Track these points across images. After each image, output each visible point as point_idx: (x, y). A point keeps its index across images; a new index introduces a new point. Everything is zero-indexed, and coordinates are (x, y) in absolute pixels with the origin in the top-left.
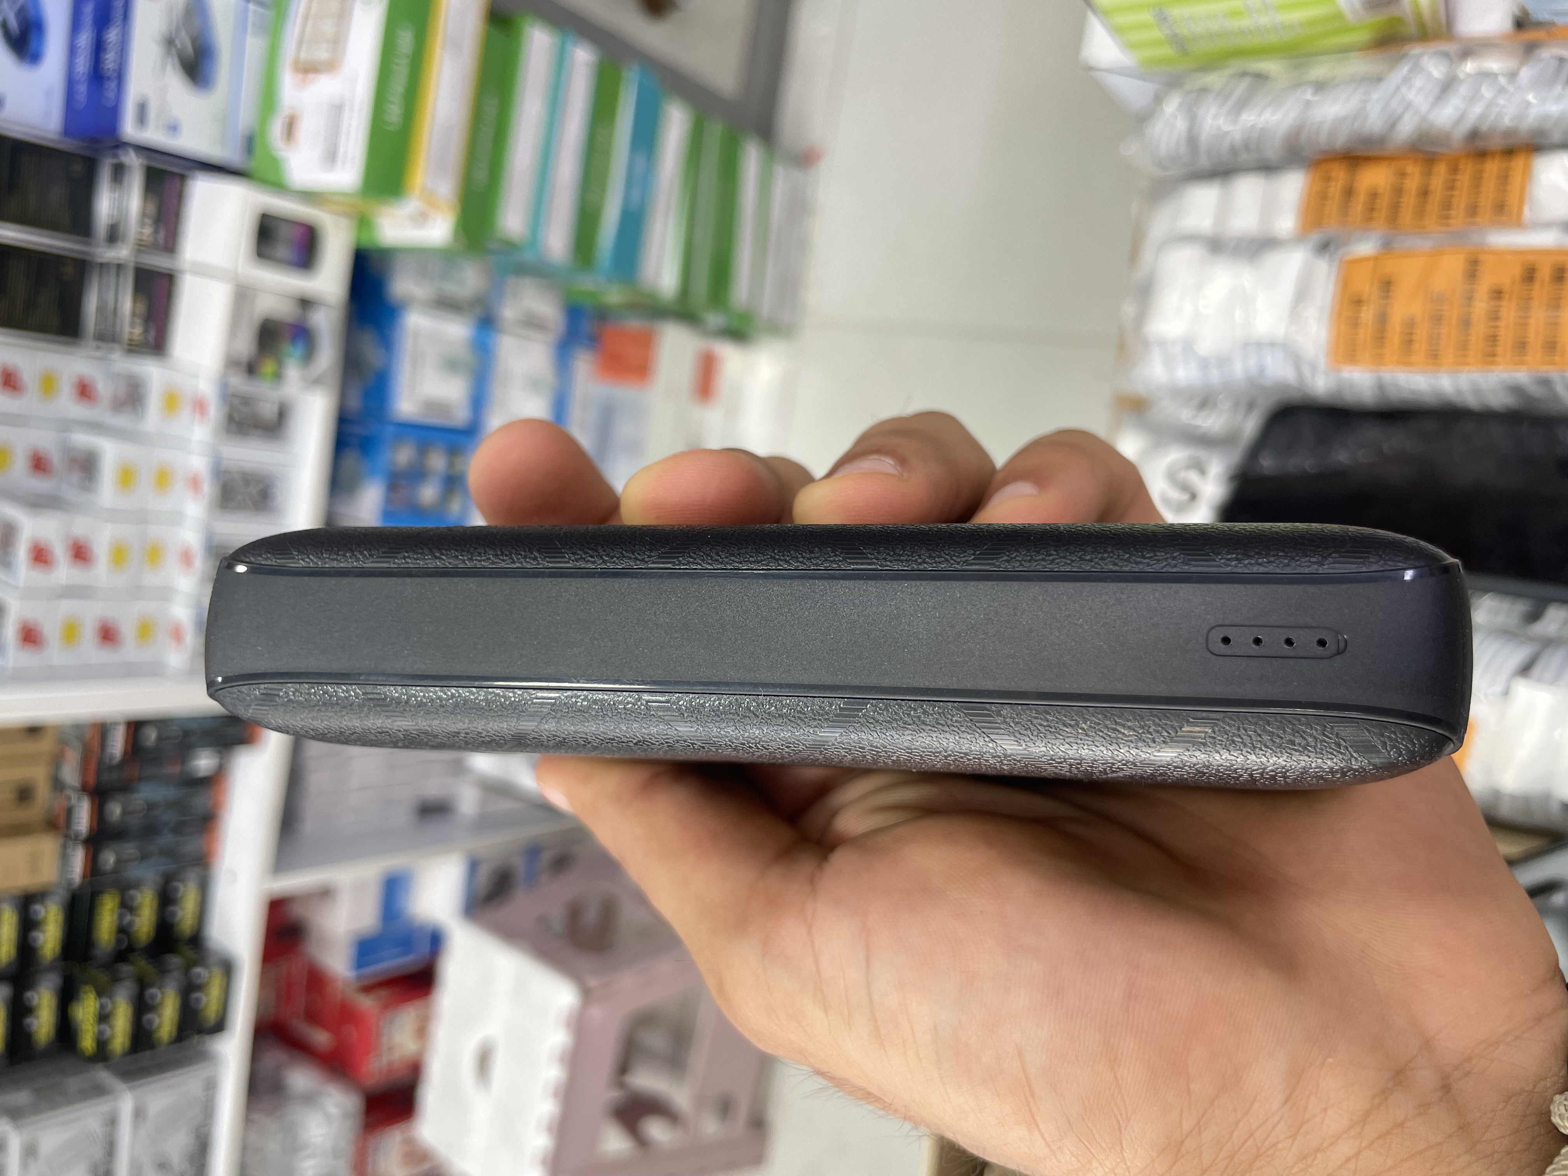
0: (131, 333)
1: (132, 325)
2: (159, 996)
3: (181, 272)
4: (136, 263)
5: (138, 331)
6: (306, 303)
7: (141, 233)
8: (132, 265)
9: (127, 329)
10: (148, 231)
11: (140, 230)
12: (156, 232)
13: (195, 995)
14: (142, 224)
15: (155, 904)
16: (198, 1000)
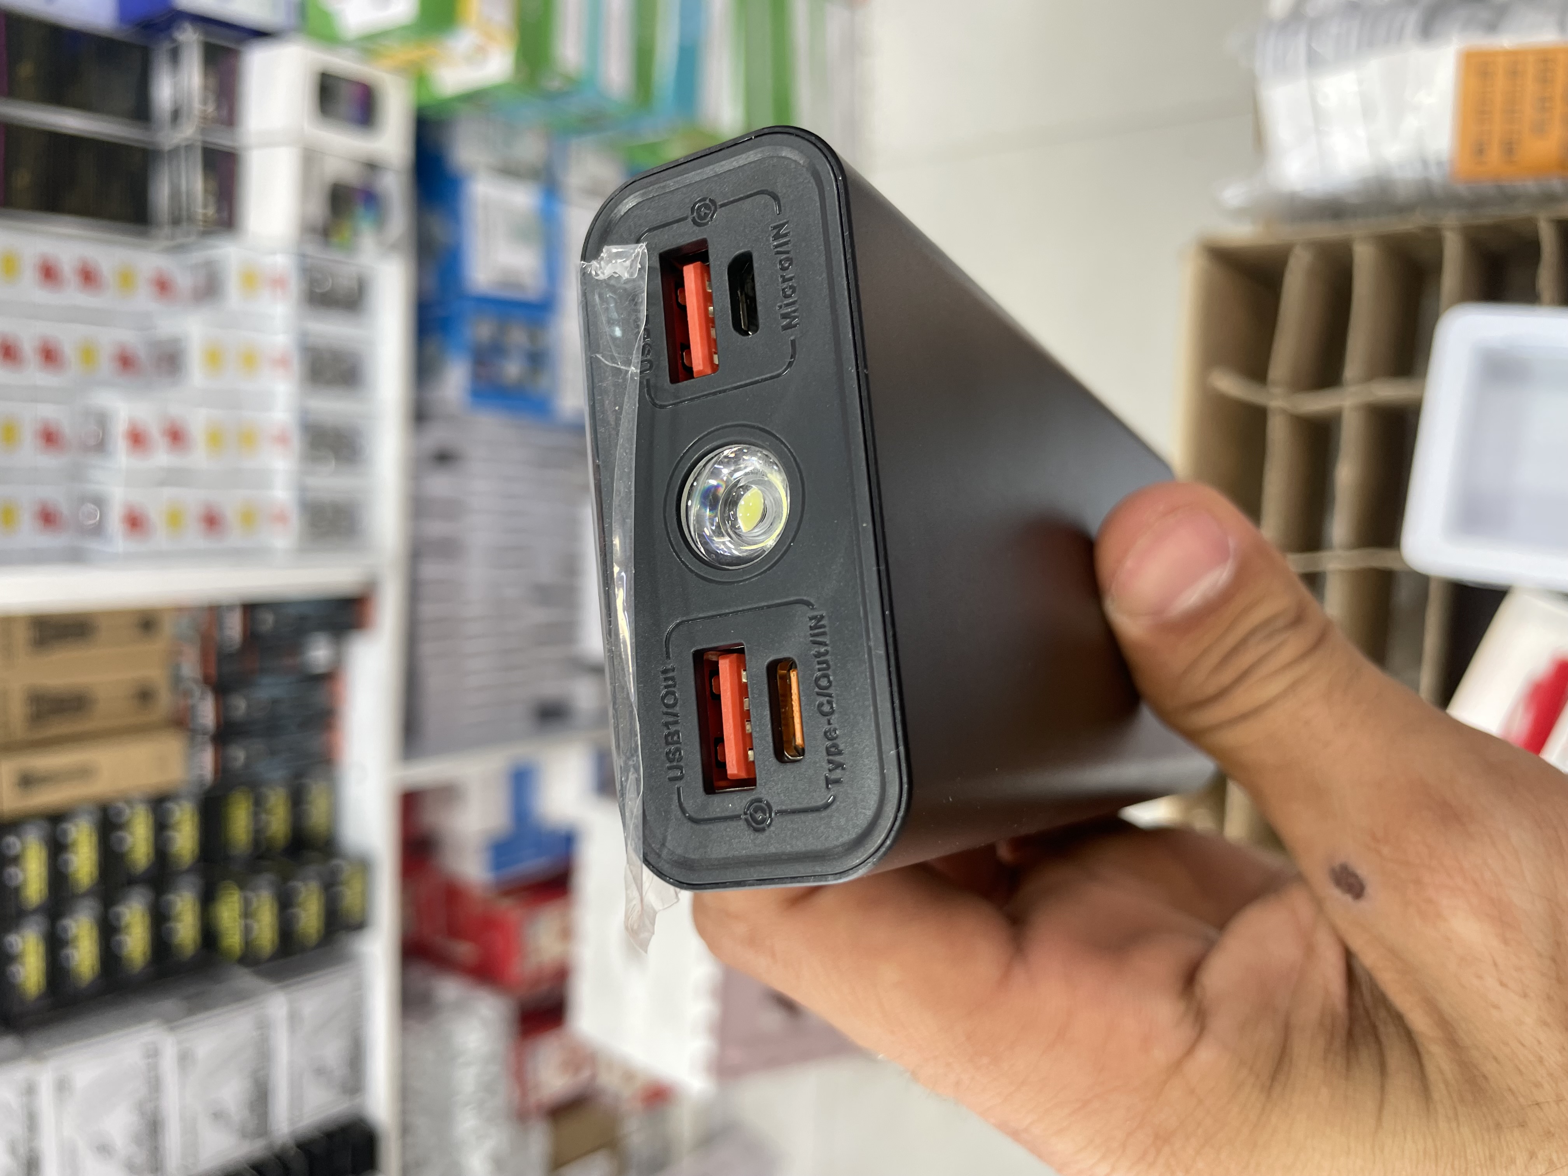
0: (205, 215)
1: (205, 206)
2: (301, 890)
3: (244, 148)
4: (204, 142)
5: (211, 211)
6: (372, 167)
7: (205, 111)
8: (199, 144)
9: (200, 210)
10: (211, 108)
11: (203, 108)
12: (219, 107)
13: (339, 890)
14: (205, 102)
15: (287, 804)
16: (340, 895)
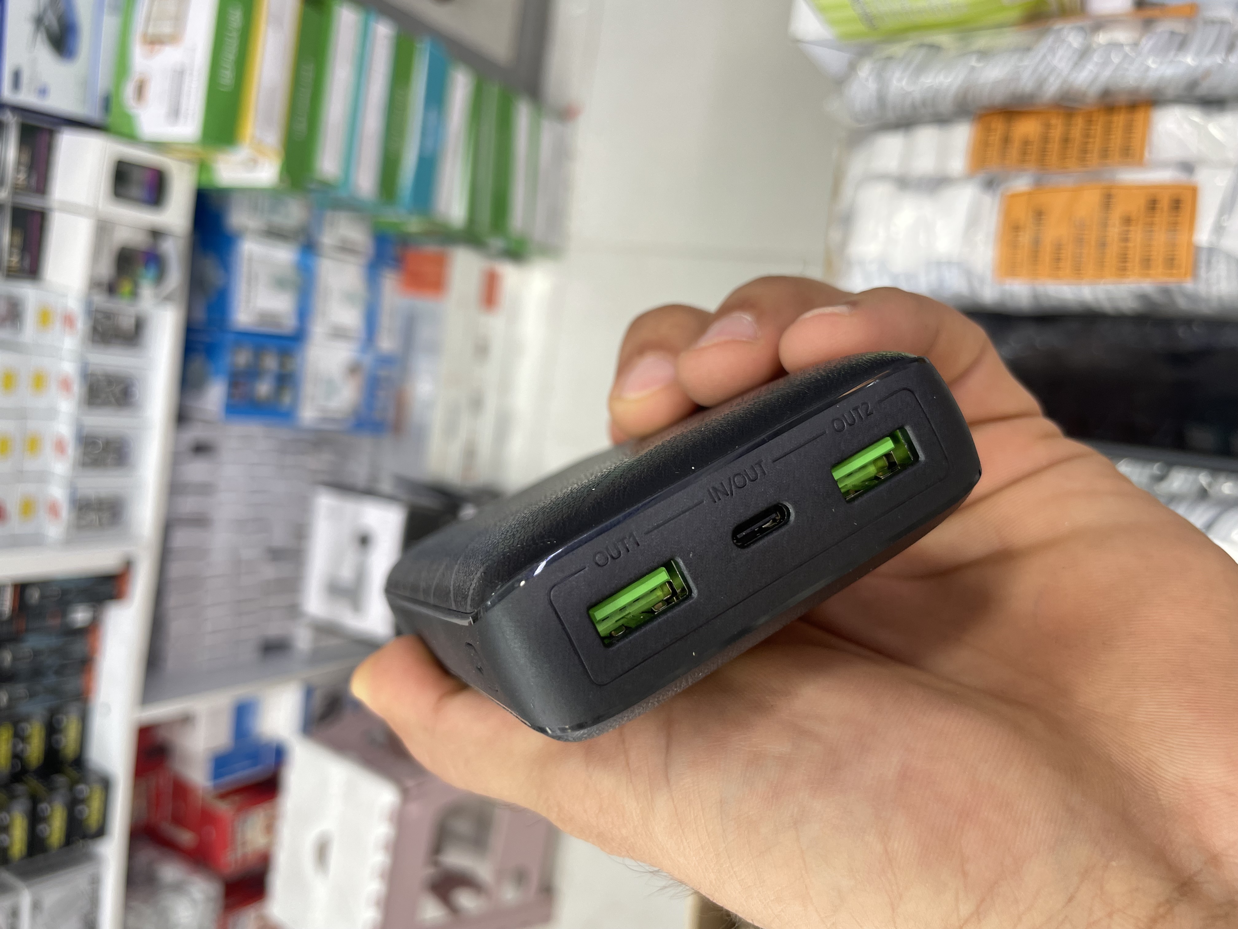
0: (9, 261)
1: (11, 254)
2: (49, 809)
3: (50, 209)
4: (13, 203)
5: (15, 259)
6: (156, 234)
7: (17, 178)
8: (9, 205)
9: (6, 258)
10: (22, 176)
11: (16, 176)
12: (29, 177)
13: (80, 807)
14: (18, 171)
15: (43, 734)
16: (81, 812)
